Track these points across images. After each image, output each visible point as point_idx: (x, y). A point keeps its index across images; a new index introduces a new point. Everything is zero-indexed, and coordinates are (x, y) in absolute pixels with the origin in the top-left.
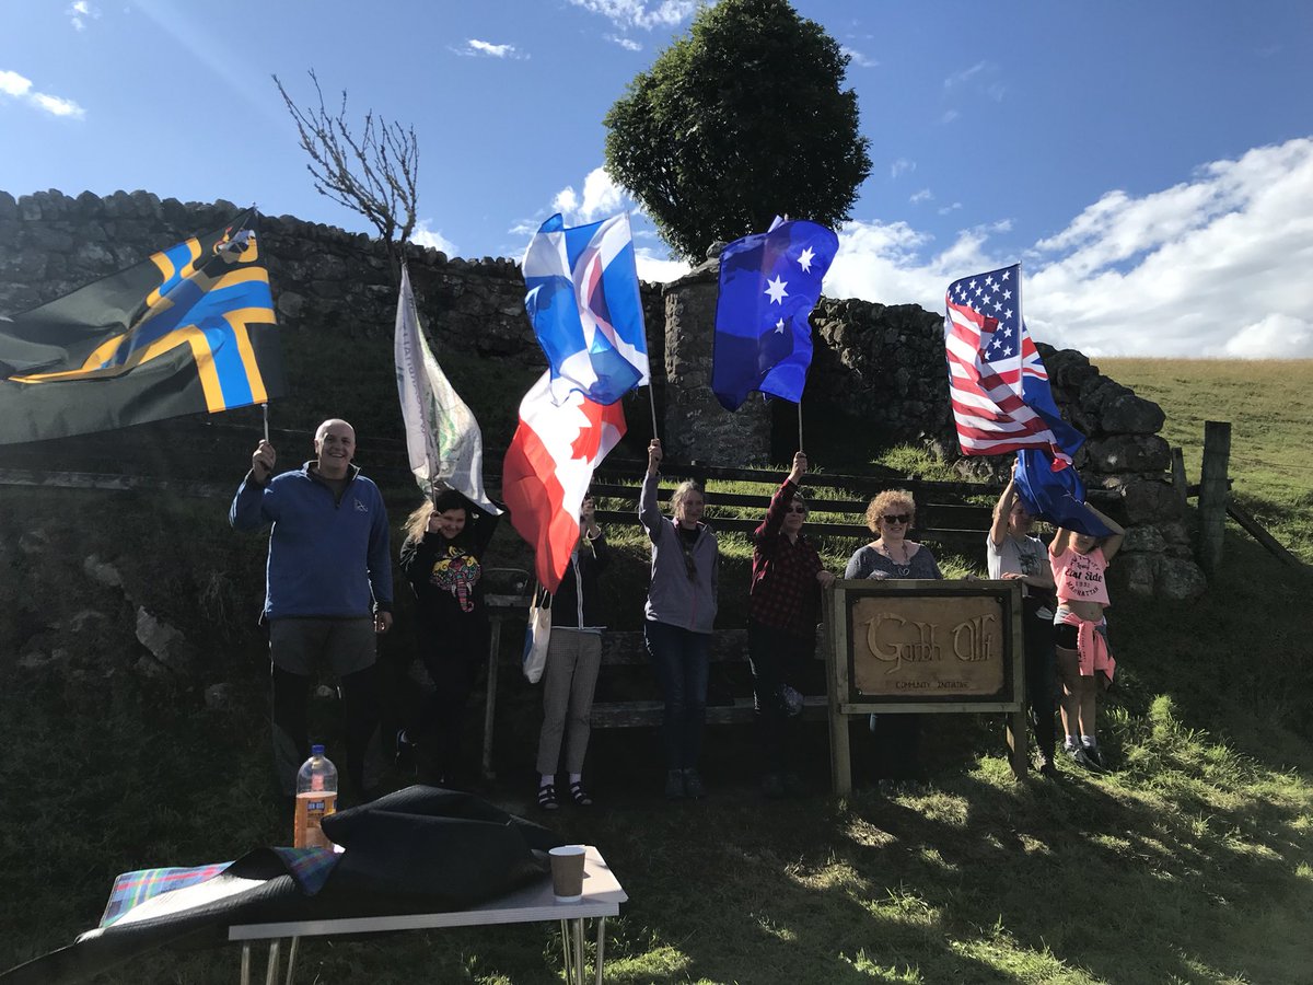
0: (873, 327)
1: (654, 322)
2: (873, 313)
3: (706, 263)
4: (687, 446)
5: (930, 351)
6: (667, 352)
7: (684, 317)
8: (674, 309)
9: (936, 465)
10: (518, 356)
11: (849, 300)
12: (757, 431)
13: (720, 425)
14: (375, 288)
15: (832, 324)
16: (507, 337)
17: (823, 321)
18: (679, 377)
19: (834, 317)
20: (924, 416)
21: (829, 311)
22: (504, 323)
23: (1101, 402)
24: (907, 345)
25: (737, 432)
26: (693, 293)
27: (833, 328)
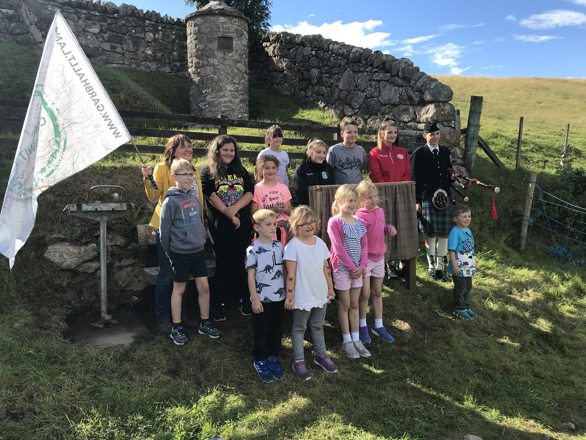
0: (297, 47)
1: (177, 41)
2: (297, 39)
3: (209, 4)
4: (203, 110)
5: (329, 59)
6: (189, 55)
7: (199, 35)
8: (192, 30)
9: (334, 120)
10: (100, 58)
11: (282, 32)
12: (242, 101)
13: (222, 97)
14: (4, 11)
15: (273, 45)
16: (91, 46)
17: (268, 44)
18: (197, 69)
19: (274, 41)
20: (326, 95)
21: (271, 39)
22: (89, 37)
23: (422, 86)
24: (316, 56)
25: (231, 102)
26: (203, 21)
27: (275, 47)
